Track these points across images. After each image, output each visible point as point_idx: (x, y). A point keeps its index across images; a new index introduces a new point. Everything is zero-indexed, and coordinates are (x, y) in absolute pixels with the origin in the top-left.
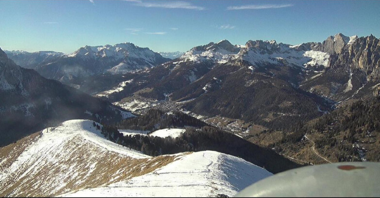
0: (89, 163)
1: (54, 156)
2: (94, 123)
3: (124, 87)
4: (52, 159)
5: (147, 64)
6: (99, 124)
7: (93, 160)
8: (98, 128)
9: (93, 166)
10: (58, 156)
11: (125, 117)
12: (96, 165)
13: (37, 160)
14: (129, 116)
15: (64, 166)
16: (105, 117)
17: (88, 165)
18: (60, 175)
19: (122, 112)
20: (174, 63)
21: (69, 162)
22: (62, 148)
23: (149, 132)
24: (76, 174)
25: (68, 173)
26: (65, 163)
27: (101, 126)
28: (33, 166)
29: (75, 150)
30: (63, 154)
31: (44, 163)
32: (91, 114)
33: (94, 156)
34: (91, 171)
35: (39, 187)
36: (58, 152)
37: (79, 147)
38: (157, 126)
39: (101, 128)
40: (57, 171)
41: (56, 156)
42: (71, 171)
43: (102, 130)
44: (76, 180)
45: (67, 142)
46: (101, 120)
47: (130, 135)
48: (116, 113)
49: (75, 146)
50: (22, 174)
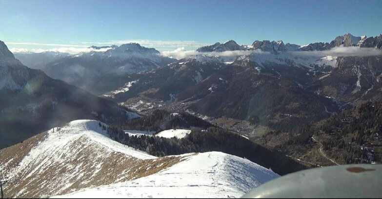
1: (61, 156)
2: (100, 124)
3: (129, 88)
4: (57, 159)
5: (153, 64)
6: (105, 125)
7: (99, 160)
8: (104, 128)
9: (99, 166)
10: (64, 156)
11: (131, 118)
12: (102, 165)
13: (43, 160)
14: (134, 117)
15: (70, 166)
16: (111, 117)
17: (94, 165)
18: (66, 175)
19: (127, 112)
20: (180, 63)
21: (75, 162)
22: (68, 148)
23: (154, 132)
24: (82, 174)
25: (75, 172)
26: (71, 162)
27: (107, 126)
28: (39, 166)
29: (81, 150)
30: (69, 155)
31: (50, 162)
32: (97, 115)
33: (99, 156)
34: (97, 171)
35: (45, 186)
36: (64, 152)
37: (85, 147)
38: (162, 126)
39: (107, 128)
40: (64, 171)
42: (77, 171)
43: (108, 130)
44: (81, 180)
45: (73, 142)
46: (107, 120)
47: (133, 136)
48: (122, 113)
49: (81, 146)
50: (28, 173)
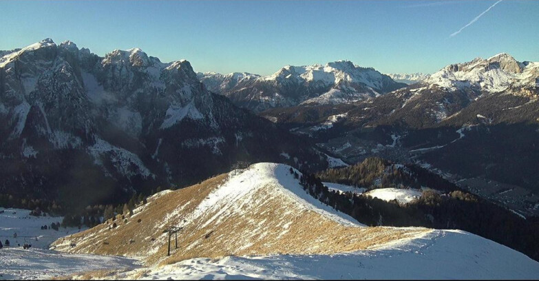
0: (281, 222)
1: (241, 206)
2: (291, 170)
3: (334, 124)
4: (237, 210)
5: (370, 91)
6: (298, 172)
7: (288, 218)
8: (296, 176)
9: (286, 226)
10: (245, 207)
11: (333, 165)
12: (290, 226)
13: (222, 208)
14: (338, 165)
15: (251, 221)
16: (306, 162)
17: (280, 224)
18: (247, 231)
19: (329, 157)
20: (411, 90)
21: (258, 217)
22: (250, 197)
23: (365, 190)
24: (265, 233)
25: (256, 230)
26: (253, 216)
27: (300, 174)
28: (217, 215)
29: (266, 201)
30: (251, 205)
31: (229, 212)
32: (289, 158)
33: (288, 213)
34: (284, 233)
35: (222, 242)
36: (246, 201)
37: (271, 198)
38: (378, 181)
39: (300, 177)
40: (244, 225)
41: (243, 206)
42: (259, 228)
43: (301, 180)
44: (264, 241)
45: (256, 190)
46: (300, 165)
47: (334, 191)
48: (321, 158)
49: (265, 196)
50: (204, 222)
